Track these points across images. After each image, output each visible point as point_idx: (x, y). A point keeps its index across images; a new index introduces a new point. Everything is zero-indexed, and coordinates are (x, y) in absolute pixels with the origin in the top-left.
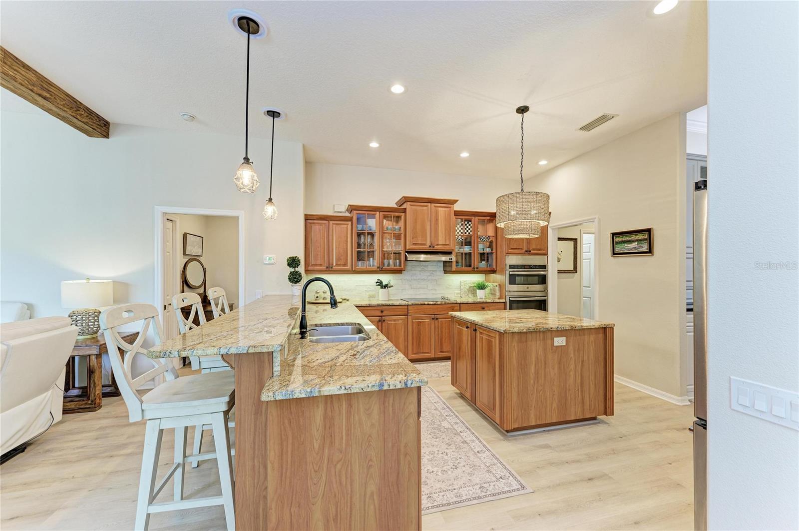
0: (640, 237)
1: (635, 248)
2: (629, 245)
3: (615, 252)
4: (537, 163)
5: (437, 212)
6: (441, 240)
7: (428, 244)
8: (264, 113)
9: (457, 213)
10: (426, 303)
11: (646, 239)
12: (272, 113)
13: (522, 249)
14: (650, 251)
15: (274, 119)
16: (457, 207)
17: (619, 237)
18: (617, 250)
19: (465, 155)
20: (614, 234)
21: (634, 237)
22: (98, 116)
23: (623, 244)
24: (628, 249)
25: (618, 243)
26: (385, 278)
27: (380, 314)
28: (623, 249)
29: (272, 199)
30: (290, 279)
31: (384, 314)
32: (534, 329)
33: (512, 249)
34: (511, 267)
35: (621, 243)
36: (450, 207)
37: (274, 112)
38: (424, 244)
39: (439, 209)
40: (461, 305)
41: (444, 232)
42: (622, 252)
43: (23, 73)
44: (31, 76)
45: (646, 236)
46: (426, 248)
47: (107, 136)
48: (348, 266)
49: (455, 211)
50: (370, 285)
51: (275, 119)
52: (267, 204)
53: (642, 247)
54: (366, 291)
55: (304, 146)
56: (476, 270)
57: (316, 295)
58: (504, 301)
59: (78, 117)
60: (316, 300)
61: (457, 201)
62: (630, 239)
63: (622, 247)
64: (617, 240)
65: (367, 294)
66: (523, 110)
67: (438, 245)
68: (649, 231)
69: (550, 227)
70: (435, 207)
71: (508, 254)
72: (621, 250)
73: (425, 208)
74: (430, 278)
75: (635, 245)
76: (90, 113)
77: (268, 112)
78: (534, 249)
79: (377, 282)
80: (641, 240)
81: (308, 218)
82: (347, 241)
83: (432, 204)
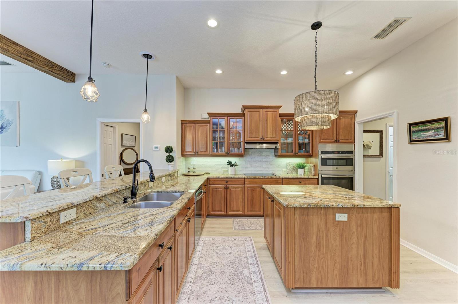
0: (437, 125)
1: (431, 136)
2: (425, 133)
3: (412, 140)
4: (344, 74)
5: (267, 114)
6: (269, 134)
7: (260, 137)
9: (281, 115)
10: (257, 177)
11: (443, 127)
12: (147, 55)
13: (332, 139)
14: (447, 138)
16: (281, 111)
17: (416, 127)
18: (413, 138)
19: (284, 73)
20: (411, 125)
21: (430, 126)
23: (420, 133)
24: (425, 136)
25: (414, 132)
26: (233, 160)
27: (226, 184)
28: (420, 137)
29: (146, 110)
31: (229, 183)
32: (315, 205)
33: (324, 139)
34: (322, 152)
35: (418, 132)
36: (276, 111)
37: (148, 55)
38: (257, 137)
39: (268, 112)
40: (283, 179)
41: (271, 129)
42: (418, 139)
43: (14, 47)
44: (18, 48)
45: (443, 124)
46: (259, 139)
47: (74, 81)
48: (207, 152)
49: (280, 114)
50: (224, 164)
51: (149, 59)
53: (439, 135)
54: (221, 168)
55: (177, 77)
56: (296, 154)
57: (188, 170)
58: (317, 177)
60: (188, 173)
61: (281, 107)
62: (427, 128)
63: (419, 135)
64: (414, 129)
65: (223, 170)
66: (316, 26)
67: (267, 137)
68: (446, 120)
69: (356, 122)
70: (265, 111)
71: (320, 143)
72: (417, 138)
73: (258, 113)
74: (264, 160)
75: (431, 133)
78: (342, 139)
79: (228, 163)
80: (438, 128)
81: (183, 122)
82: (207, 136)
83: (263, 110)
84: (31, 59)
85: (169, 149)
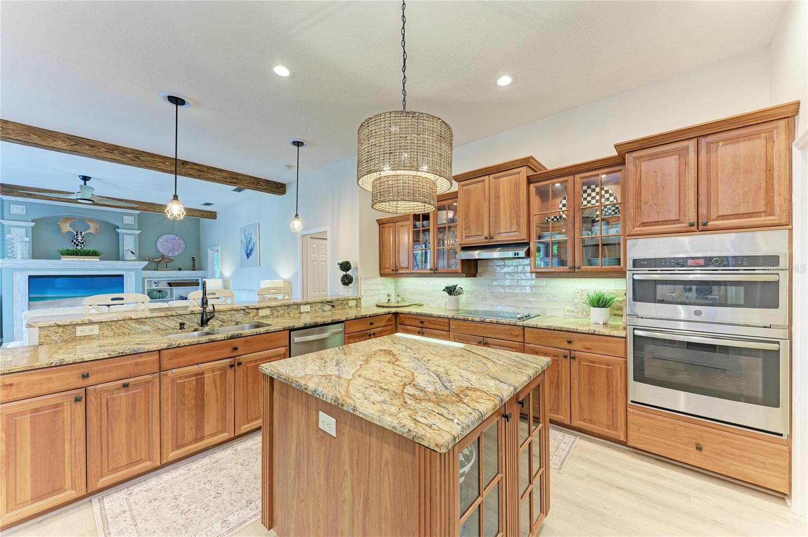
5: (498, 185)
6: (504, 227)
7: (486, 233)
8: (291, 143)
9: (536, 179)
10: (470, 319)
12: (297, 143)
13: (679, 222)
15: (298, 147)
19: (504, 81)
22: (275, 183)
27: (420, 325)
29: (298, 215)
30: (344, 284)
33: (643, 225)
34: (640, 263)
36: (519, 173)
37: (298, 142)
38: (480, 236)
39: (502, 180)
40: (526, 329)
41: (508, 215)
43: (220, 174)
44: (224, 174)
46: (482, 240)
47: (284, 192)
48: (409, 269)
49: (527, 177)
52: (294, 220)
57: (388, 298)
58: (624, 334)
59: (259, 187)
60: (388, 302)
67: (499, 233)
70: (495, 178)
71: (634, 236)
76: (268, 182)
77: (293, 142)
79: (445, 287)
81: (381, 223)
83: (490, 176)
84: (237, 181)
85: (345, 266)
